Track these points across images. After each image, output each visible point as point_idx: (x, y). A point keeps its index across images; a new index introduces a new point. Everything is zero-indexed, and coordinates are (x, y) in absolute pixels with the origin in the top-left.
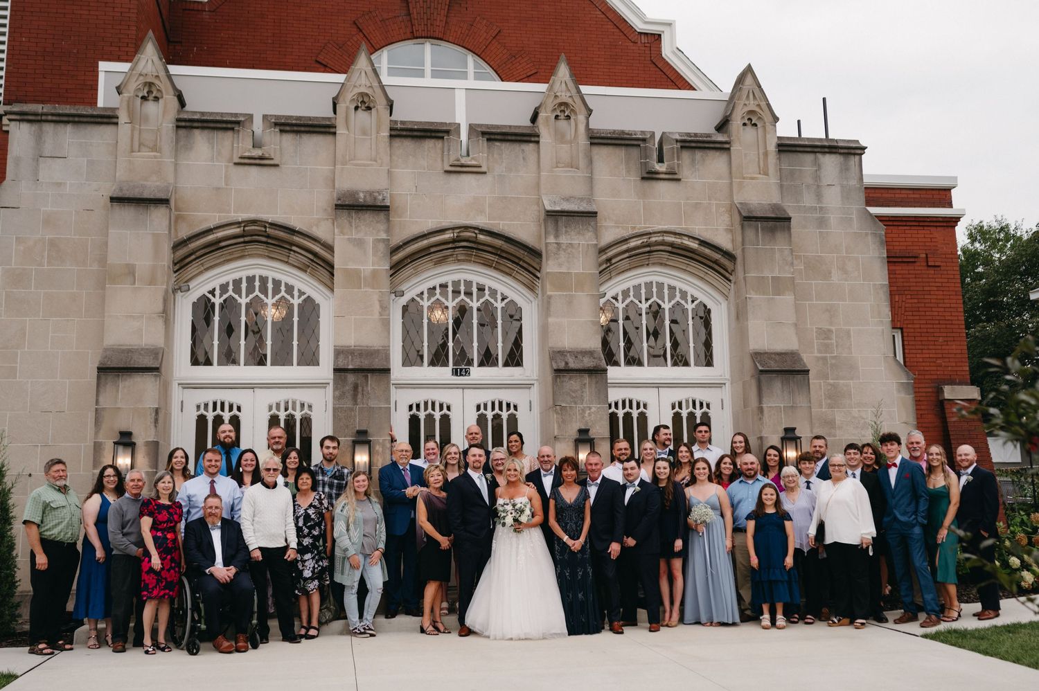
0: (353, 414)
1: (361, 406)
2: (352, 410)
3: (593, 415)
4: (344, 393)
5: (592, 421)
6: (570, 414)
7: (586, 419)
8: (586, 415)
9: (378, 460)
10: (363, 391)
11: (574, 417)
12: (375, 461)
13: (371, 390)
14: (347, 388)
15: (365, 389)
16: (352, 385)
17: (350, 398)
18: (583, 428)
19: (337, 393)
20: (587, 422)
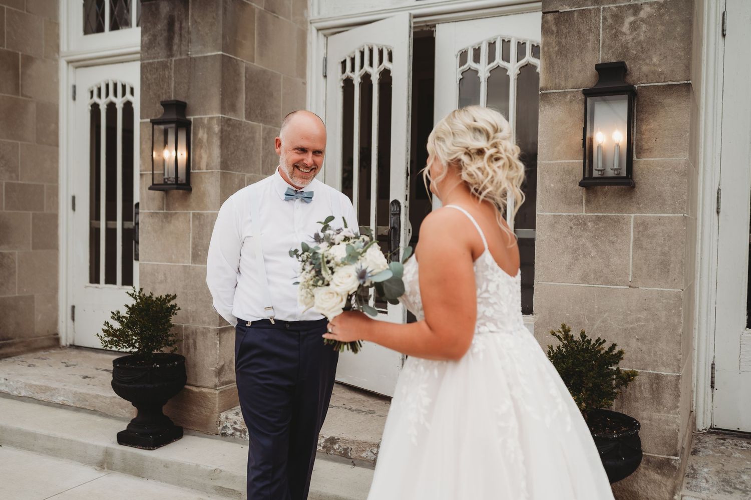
0: (167, 73)
1: (178, 57)
2: (164, 66)
3: (644, 27)
4: (155, 36)
5: (639, 43)
6: (579, 32)
7: (623, 39)
8: (625, 28)
9: (201, 157)
10: (181, 28)
11: (591, 37)
12: (197, 158)
13: (192, 25)
14: (159, 27)
15: (184, 25)
16: (166, 21)
17: (163, 45)
18: (613, 61)
19: (146, 39)
20: (625, 47)
